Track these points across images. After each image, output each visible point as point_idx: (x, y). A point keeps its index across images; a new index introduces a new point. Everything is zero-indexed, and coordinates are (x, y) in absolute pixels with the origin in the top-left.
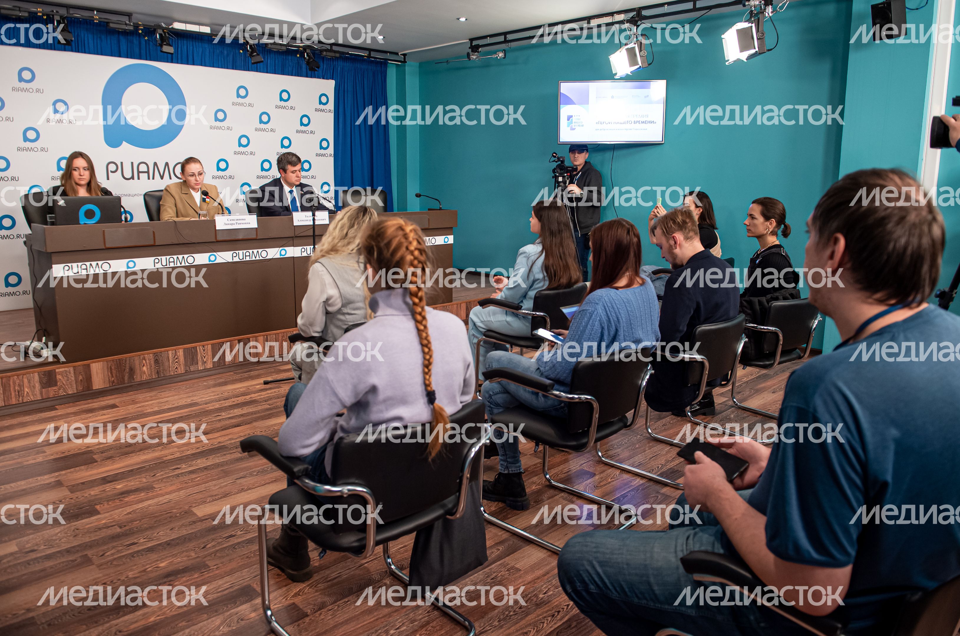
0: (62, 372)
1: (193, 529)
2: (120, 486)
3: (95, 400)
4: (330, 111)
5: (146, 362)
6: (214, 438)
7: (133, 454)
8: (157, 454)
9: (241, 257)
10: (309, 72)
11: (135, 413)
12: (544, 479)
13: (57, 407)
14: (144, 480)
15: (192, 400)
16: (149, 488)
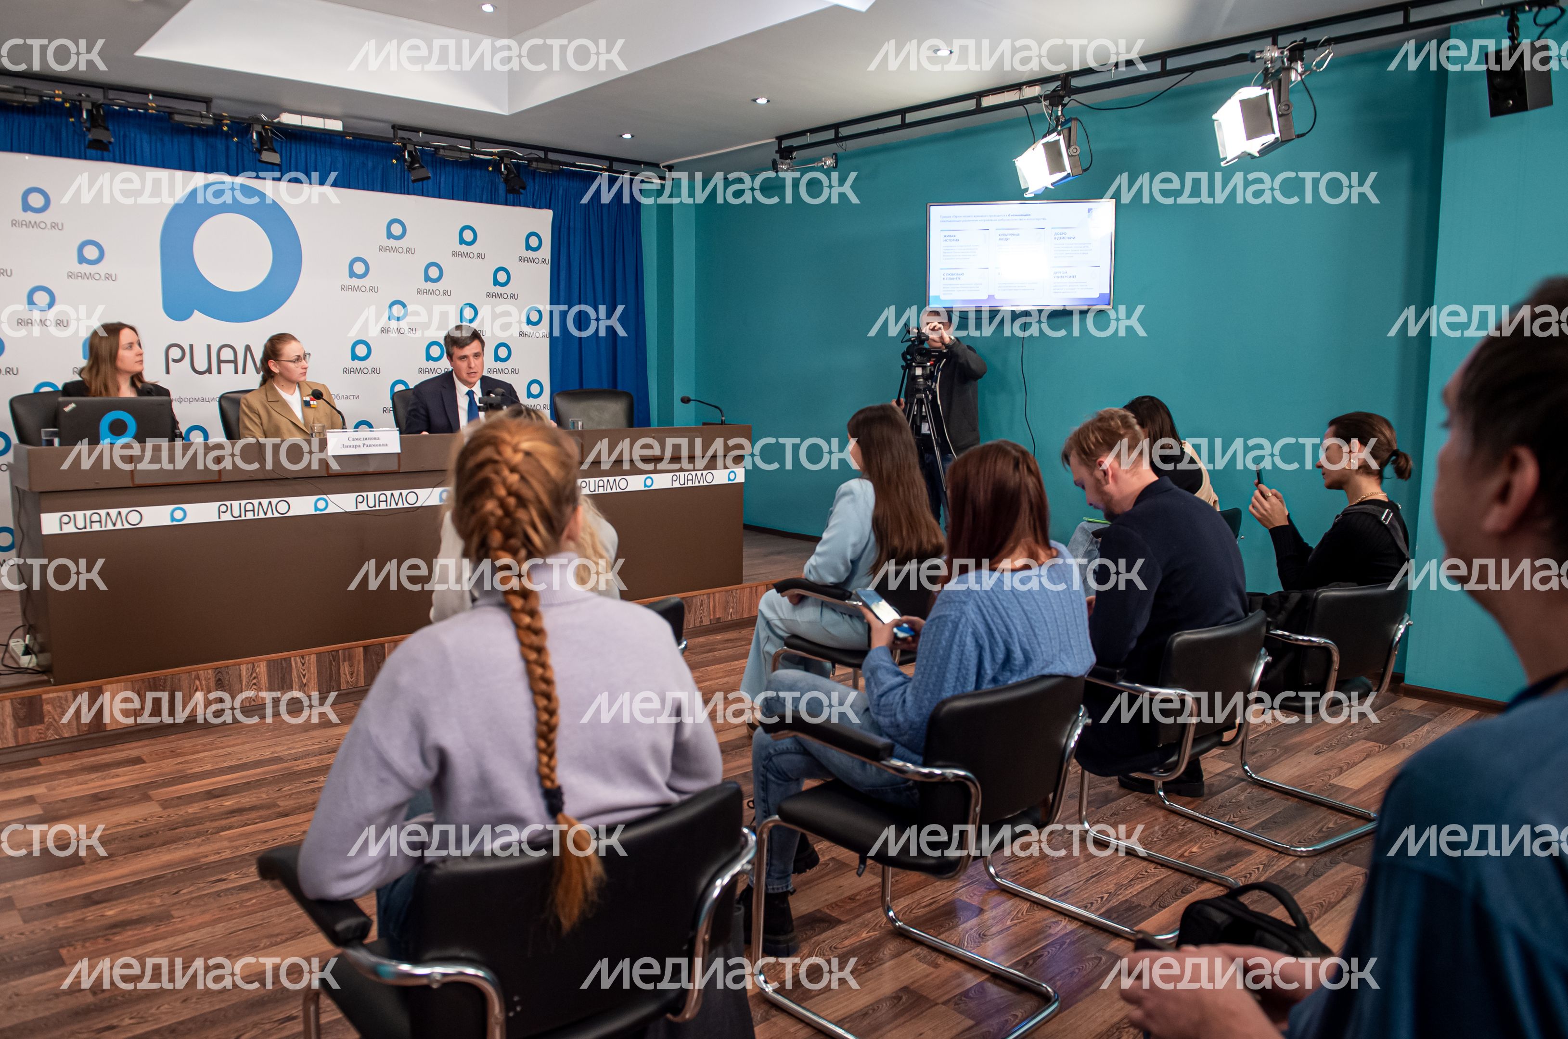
0: (54, 699)
1: (223, 1001)
2: (111, 912)
3: (109, 749)
4: (544, 261)
5: (201, 684)
6: (296, 824)
7: (149, 851)
8: (190, 852)
9: (371, 504)
10: (511, 197)
11: (171, 773)
12: (885, 920)
13: (41, 760)
14: (158, 901)
15: (273, 752)
16: (162, 917)
